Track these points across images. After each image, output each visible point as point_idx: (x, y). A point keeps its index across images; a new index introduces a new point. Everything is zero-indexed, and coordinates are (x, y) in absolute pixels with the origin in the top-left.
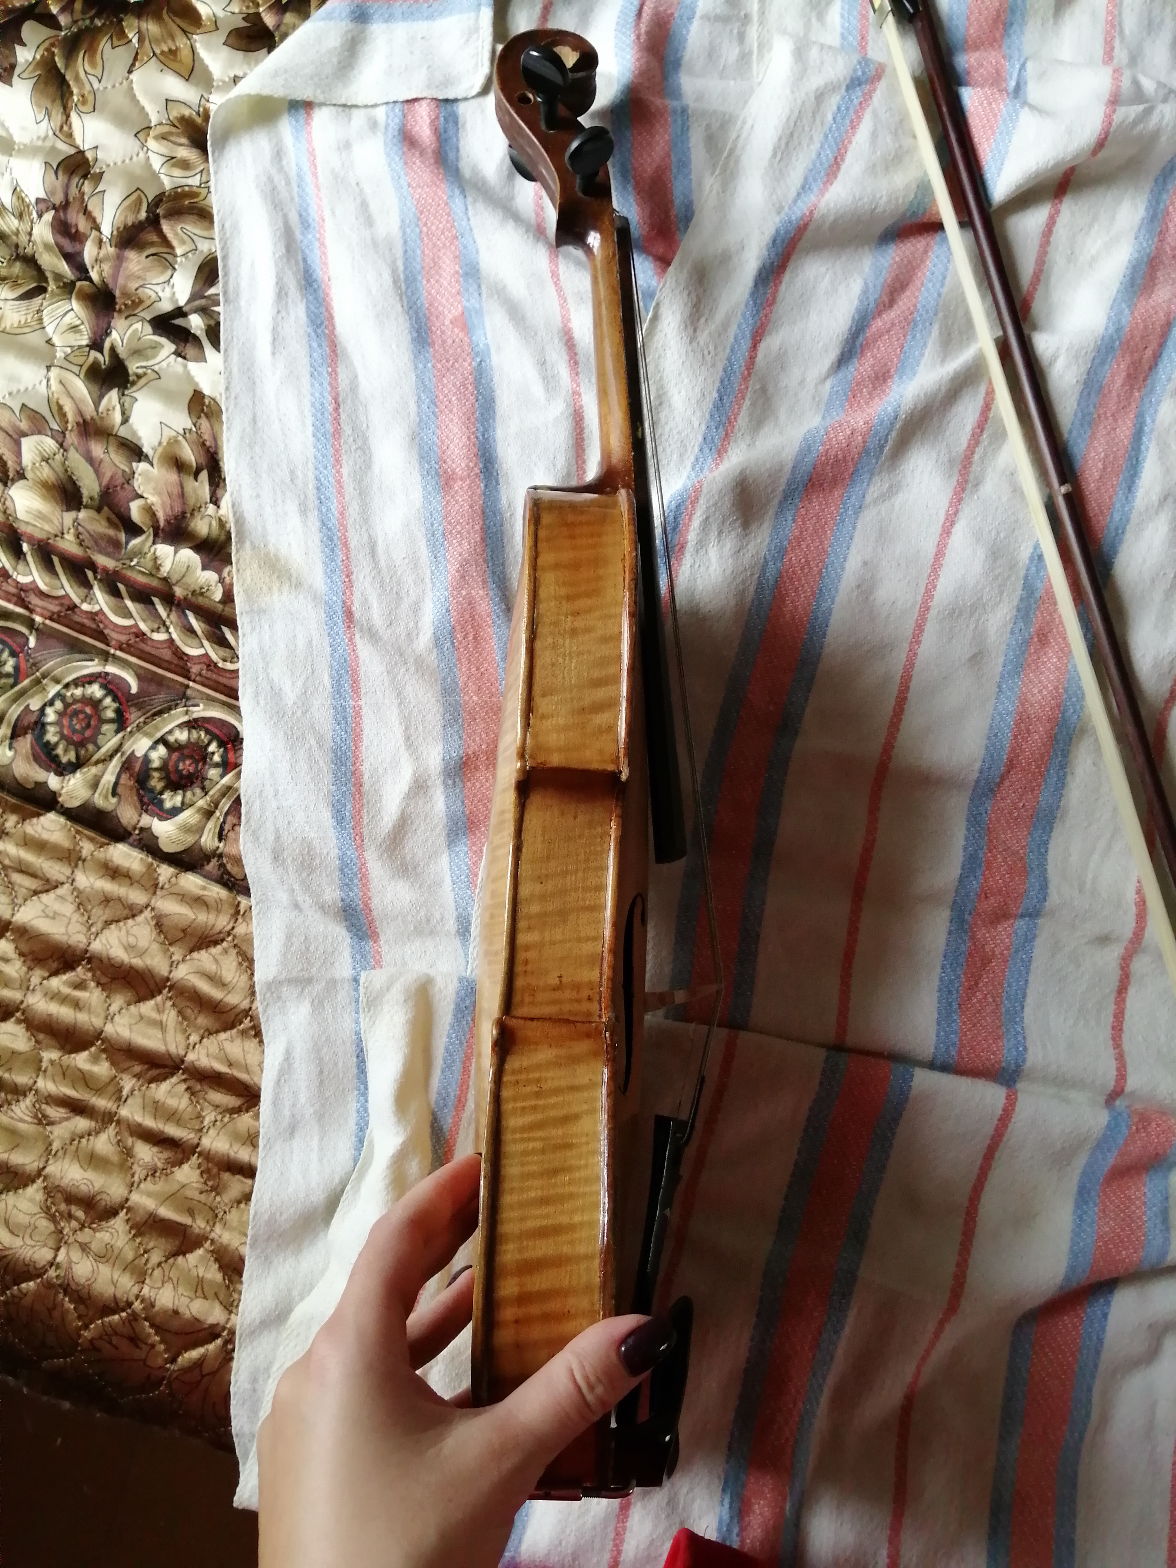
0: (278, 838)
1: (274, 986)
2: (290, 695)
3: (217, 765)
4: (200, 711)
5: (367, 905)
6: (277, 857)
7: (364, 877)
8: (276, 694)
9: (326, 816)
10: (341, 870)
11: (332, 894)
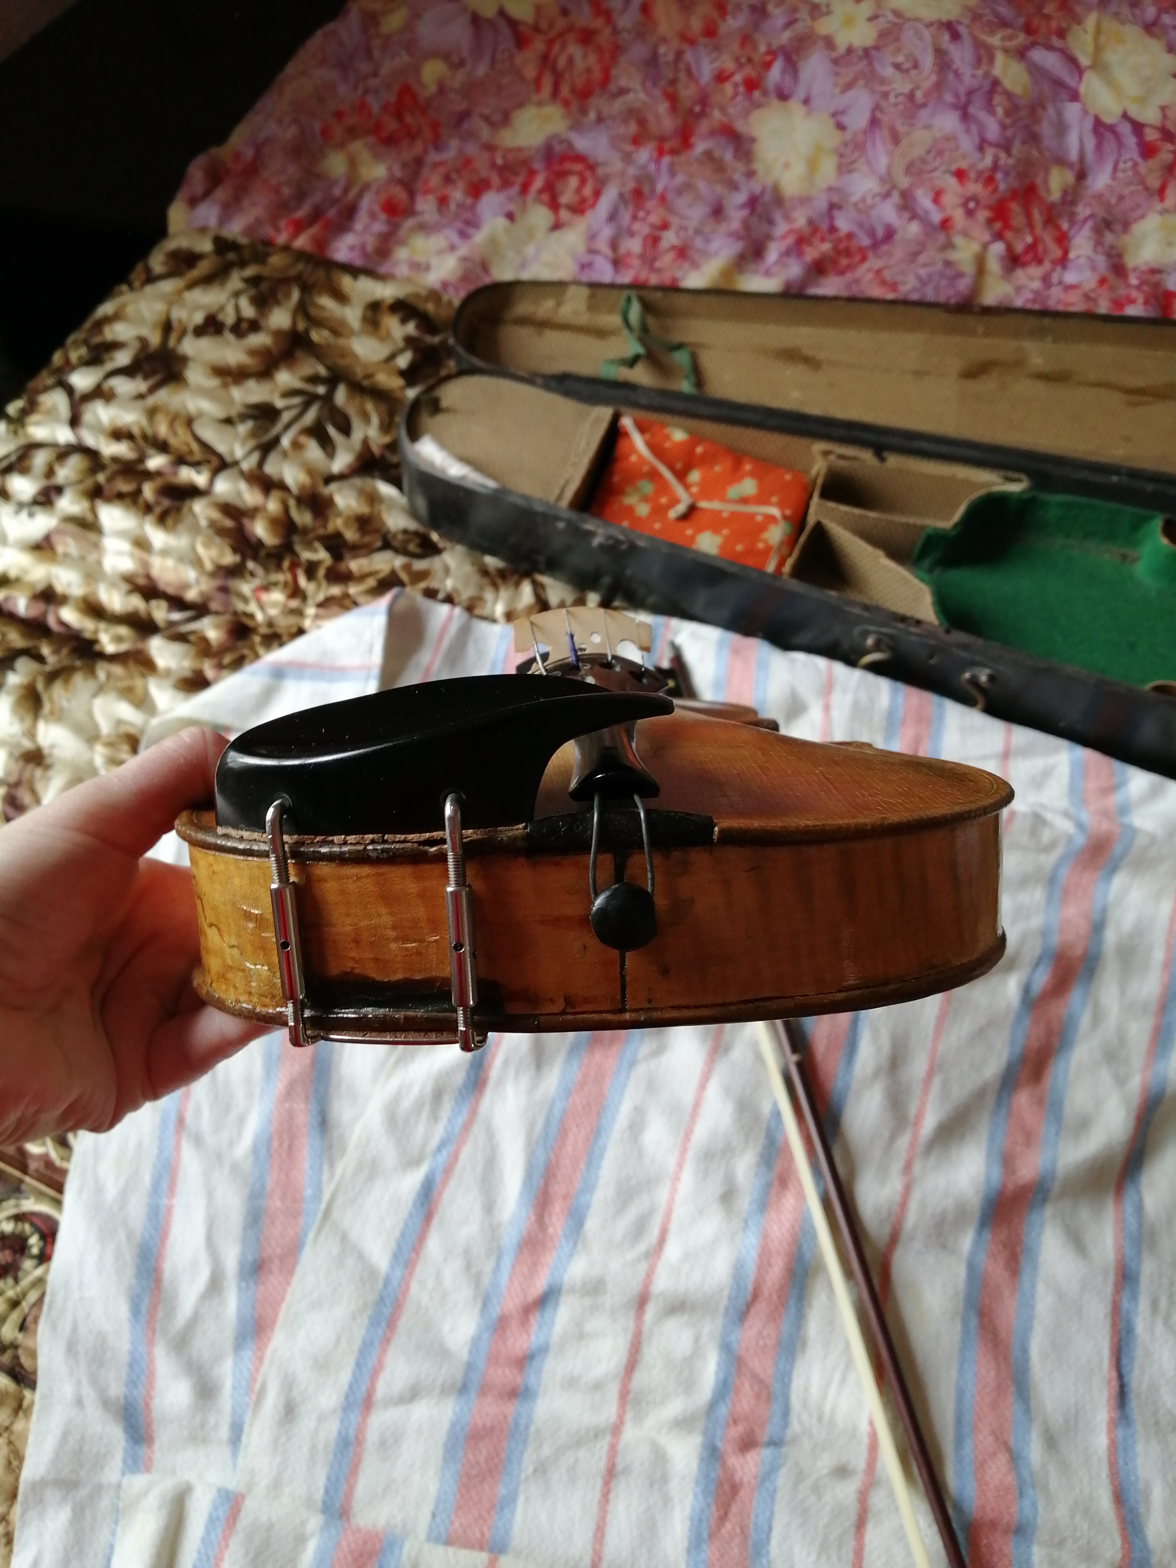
0: (75, 1329)
1: (39, 1486)
2: (111, 1191)
3: (33, 1257)
4: (30, 1205)
5: (147, 1405)
6: (71, 1348)
7: (151, 1375)
8: (99, 1189)
9: (123, 1310)
10: (131, 1366)
11: (116, 1389)
